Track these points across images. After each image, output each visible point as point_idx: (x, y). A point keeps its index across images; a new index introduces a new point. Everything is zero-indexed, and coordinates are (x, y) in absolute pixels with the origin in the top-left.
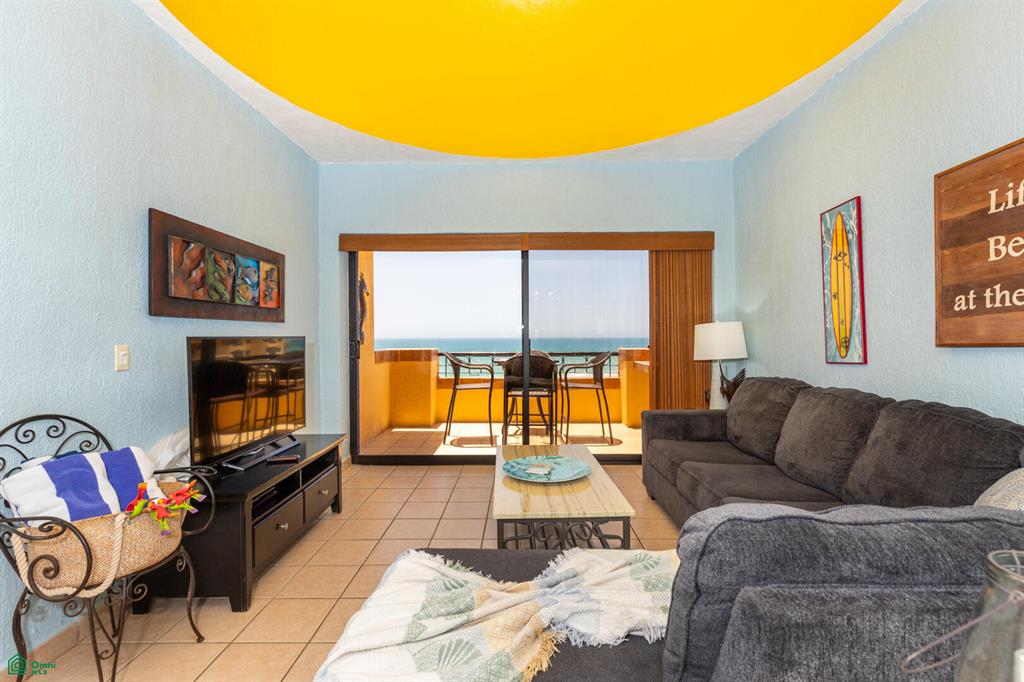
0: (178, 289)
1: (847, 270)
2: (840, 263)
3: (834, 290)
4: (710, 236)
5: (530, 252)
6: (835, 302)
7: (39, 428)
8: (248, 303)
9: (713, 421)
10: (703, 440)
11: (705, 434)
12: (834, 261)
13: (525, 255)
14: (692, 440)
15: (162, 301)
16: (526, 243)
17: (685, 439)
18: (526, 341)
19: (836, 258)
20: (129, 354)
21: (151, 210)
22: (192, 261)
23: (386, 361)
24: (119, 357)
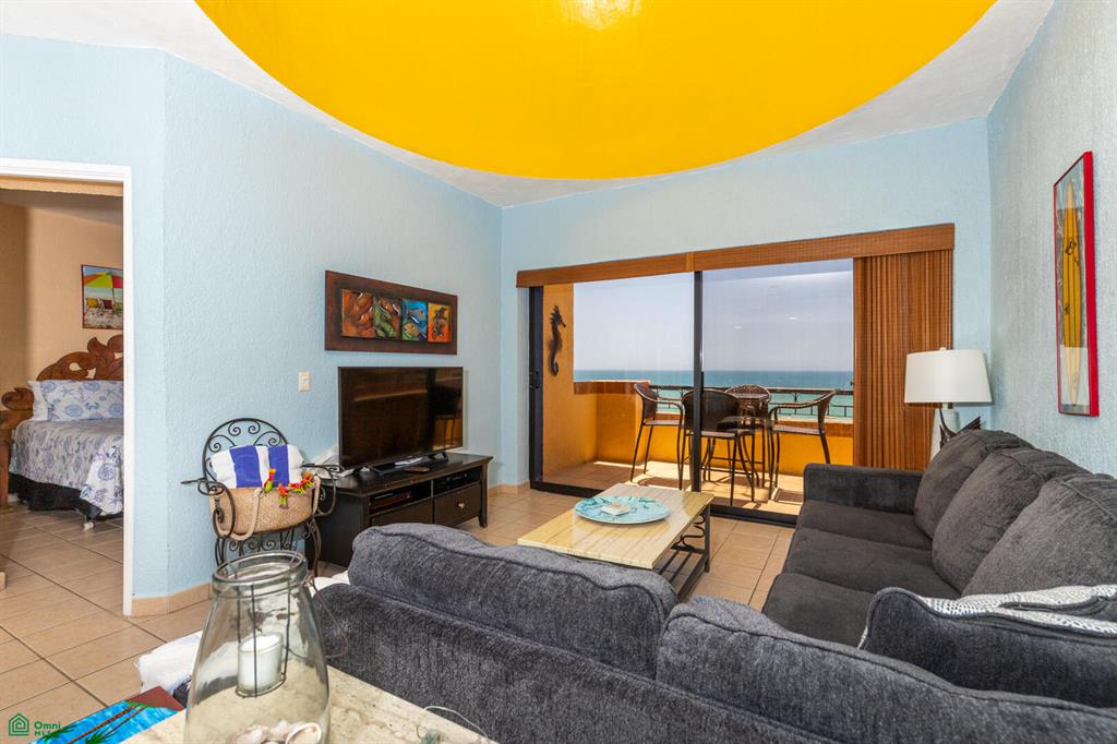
0: (350, 330)
1: (1077, 268)
2: (1071, 257)
3: (1066, 301)
4: (948, 230)
5: (704, 272)
6: (1066, 317)
7: (244, 426)
8: (416, 339)
9: (902, 486)
10: (887, 509)
11: (889, 502)
12: (1065, 255)
13: (698, 277)
14: (867, 507)
15: (336, 339)
16: (699, 264)
17: (857, 504)
18: (699, 374)
19: (1067, 251)
20: (310, 378)
21: (327, 272)
22: (361, 308)
23: (591, 392)
24: (303, 381)
